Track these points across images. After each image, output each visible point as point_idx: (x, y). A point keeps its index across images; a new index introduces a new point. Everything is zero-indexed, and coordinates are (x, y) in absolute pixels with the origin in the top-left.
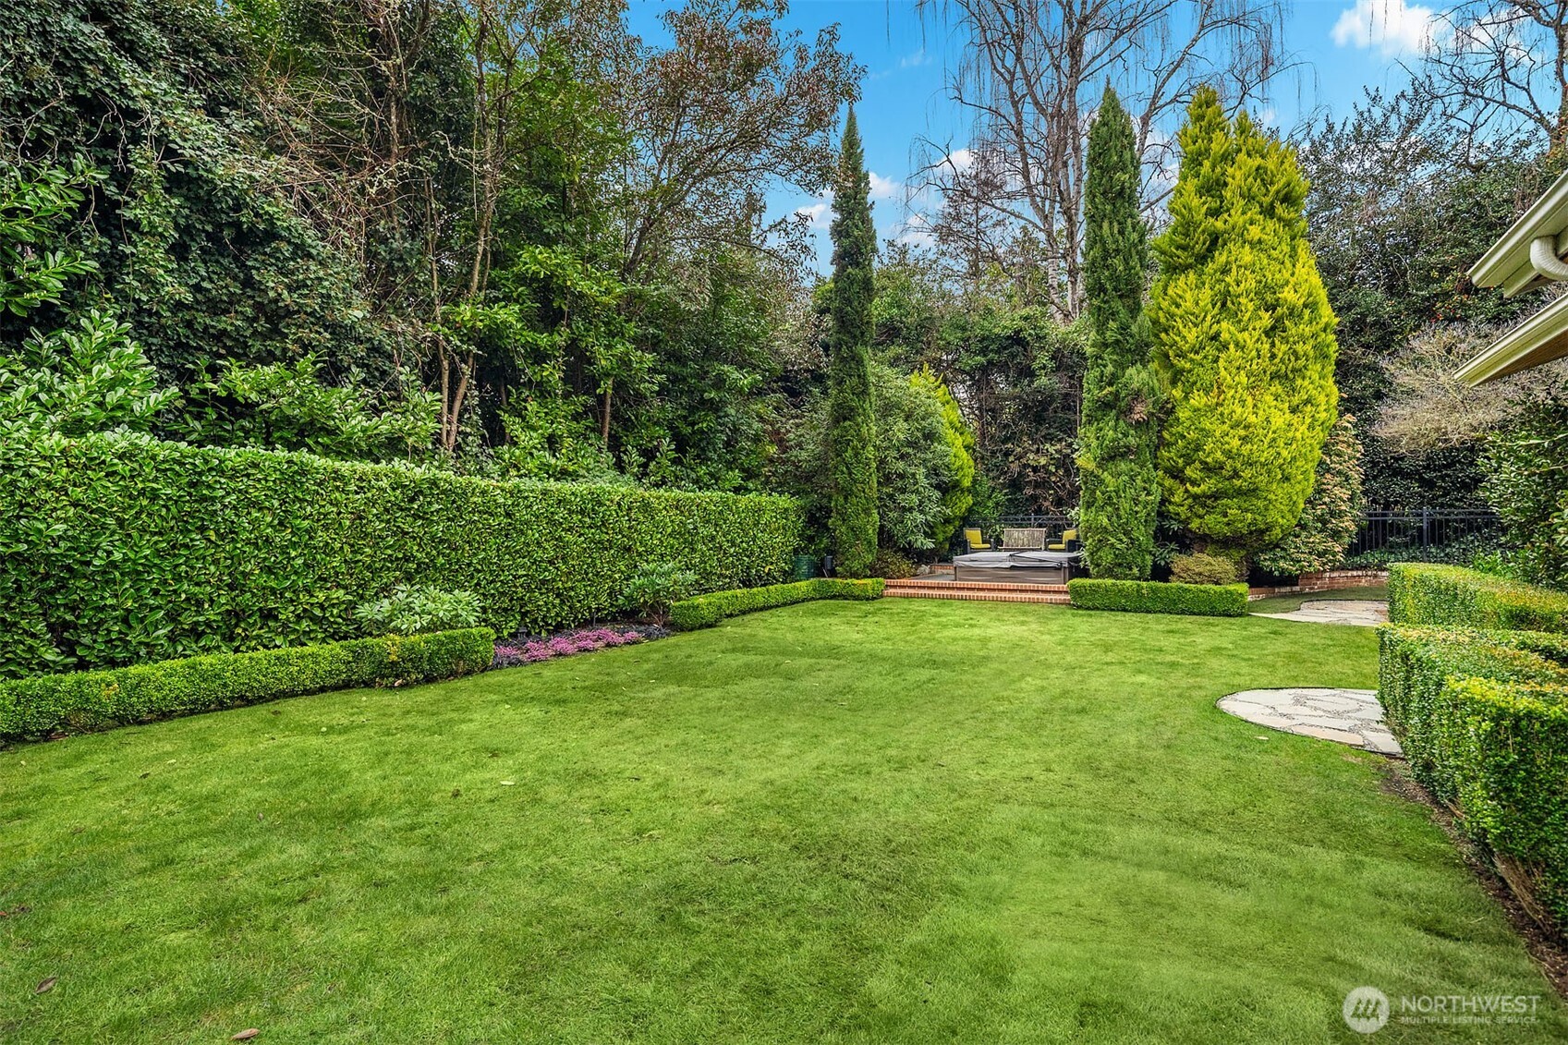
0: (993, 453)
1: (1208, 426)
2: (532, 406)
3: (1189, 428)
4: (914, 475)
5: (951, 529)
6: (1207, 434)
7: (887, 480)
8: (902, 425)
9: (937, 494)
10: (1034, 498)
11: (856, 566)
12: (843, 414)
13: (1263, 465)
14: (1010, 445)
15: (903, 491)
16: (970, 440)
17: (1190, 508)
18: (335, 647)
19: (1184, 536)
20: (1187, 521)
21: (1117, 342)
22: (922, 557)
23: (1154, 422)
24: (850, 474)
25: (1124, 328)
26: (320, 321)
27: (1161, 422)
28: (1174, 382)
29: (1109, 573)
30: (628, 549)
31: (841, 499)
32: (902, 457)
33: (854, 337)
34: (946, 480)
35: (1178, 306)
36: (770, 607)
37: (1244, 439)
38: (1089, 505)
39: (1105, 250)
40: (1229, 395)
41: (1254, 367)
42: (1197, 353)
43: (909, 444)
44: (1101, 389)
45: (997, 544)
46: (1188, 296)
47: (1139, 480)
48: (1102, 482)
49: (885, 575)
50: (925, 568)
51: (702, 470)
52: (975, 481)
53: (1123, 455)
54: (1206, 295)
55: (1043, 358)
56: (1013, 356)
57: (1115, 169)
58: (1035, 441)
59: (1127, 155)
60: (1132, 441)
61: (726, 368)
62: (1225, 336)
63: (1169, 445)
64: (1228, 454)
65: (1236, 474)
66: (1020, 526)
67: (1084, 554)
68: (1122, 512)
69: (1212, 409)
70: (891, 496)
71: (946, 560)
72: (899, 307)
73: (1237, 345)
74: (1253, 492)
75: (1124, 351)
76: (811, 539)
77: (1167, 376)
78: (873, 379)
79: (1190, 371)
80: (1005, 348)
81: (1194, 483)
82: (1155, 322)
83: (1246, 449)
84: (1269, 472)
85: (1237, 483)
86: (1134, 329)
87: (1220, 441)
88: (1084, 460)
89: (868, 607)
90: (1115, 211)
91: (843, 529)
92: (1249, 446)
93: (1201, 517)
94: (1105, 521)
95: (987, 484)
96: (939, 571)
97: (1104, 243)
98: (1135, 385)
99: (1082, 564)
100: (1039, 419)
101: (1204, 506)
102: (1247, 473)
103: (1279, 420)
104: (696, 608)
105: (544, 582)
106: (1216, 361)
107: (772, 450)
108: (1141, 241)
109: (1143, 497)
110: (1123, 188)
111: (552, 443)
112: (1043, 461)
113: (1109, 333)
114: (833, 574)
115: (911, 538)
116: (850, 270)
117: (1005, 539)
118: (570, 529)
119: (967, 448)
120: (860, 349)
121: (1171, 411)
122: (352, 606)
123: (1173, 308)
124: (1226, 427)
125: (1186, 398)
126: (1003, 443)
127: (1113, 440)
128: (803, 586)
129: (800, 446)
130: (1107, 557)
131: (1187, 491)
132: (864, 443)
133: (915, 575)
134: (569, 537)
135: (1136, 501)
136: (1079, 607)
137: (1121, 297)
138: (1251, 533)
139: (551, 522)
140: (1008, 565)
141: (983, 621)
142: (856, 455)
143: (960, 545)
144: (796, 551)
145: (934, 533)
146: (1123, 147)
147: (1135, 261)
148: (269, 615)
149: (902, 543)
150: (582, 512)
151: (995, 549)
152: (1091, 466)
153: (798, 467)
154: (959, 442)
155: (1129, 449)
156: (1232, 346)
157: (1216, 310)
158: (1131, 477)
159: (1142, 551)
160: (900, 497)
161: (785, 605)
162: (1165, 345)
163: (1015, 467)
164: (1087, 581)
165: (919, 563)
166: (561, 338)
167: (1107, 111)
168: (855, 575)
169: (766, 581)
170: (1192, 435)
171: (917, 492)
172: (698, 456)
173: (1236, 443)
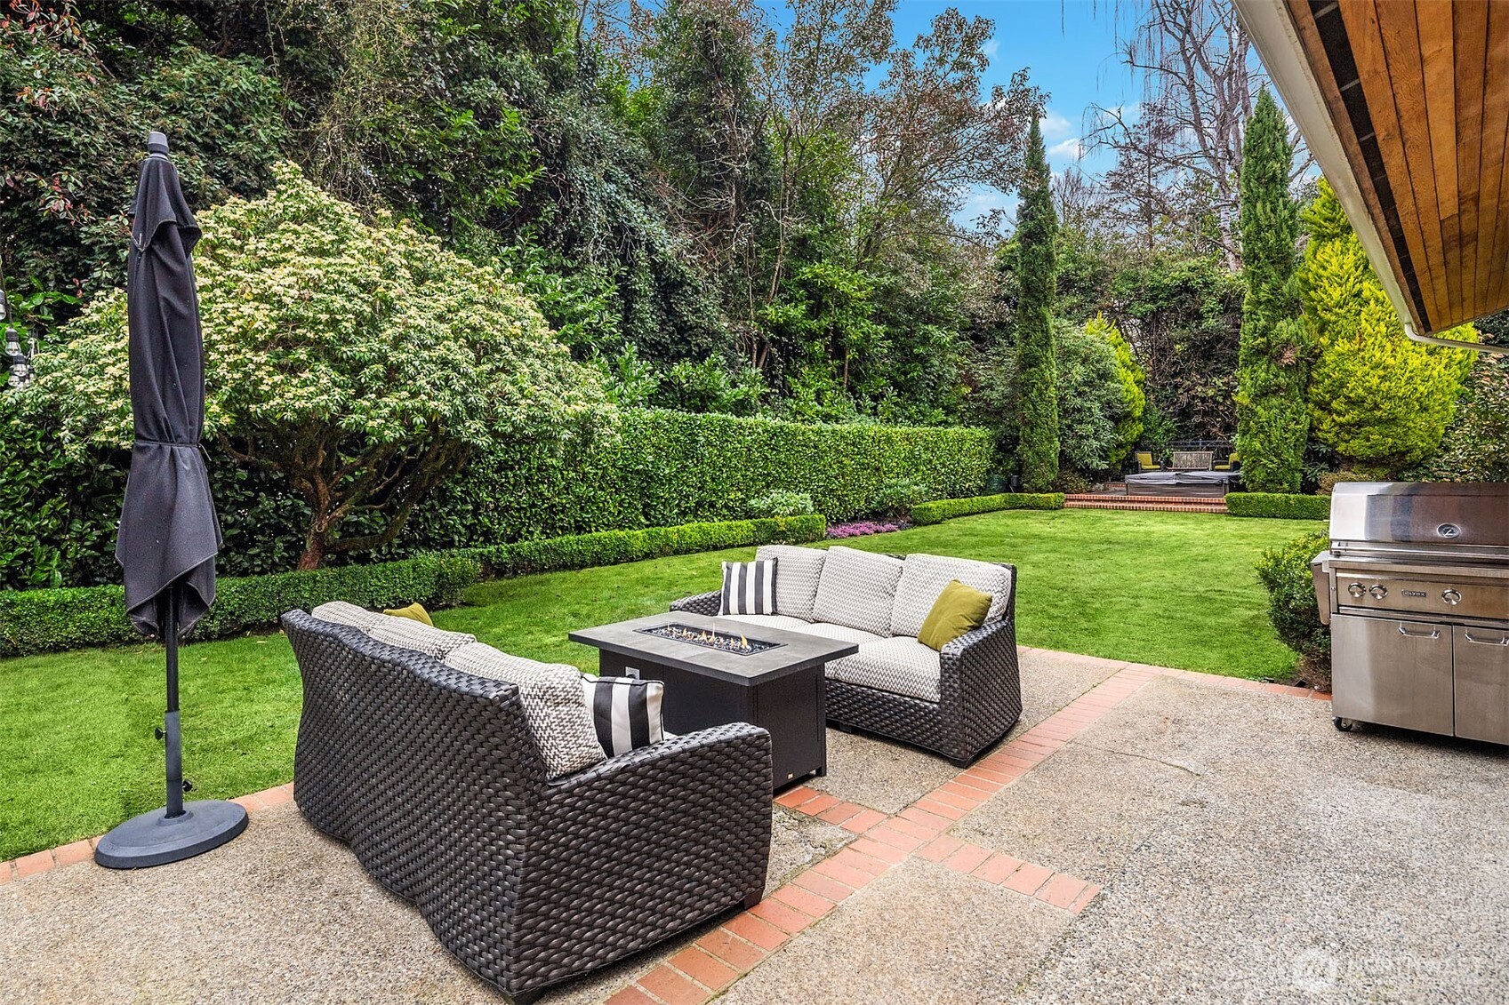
0: (1163, 386)
1: (1351, 367)
2: (805, 370)
3: (1334, 369)
4: (1090, 409)
5: (1123, 453)
6: (1351, 374)
7: (1065, 413)
8: (1079, 368)
9: (1112, 424)
10: (1202, 425)
11: (1040, 483)
12: (1029, 362)
13: (1401, 399)
14: (1179, 379)
15: (1080, 422)
16: (1140, 376)
17: (1337, 434)
18: (745, 523)
19: (1332, 457)
20: (1334, 445)
21: (1269, 301)
22: (1097, 476)
23: (1303, 365)
24: (1035, 409)
25: (1275, 289)
26: (707, 331)
27: (1309, 364)
28: (1321, 331)
29: (1263, 487)
30: (877, 469)
31: (1028, 430)
32: (1080, 394)
33: (1038, 300)
34: (1119, 411)
35: (1325, 269)
36: (973, 514)
37: (1383, 378)
38: (1244, 434)
39: (1259, 226)
40: (1369, 343)
41: (1393, 318)
42: (1341, 307)
43: (1085, 383)
44: (1255, 339)
45: (1167, 465)
46: (1334, 260)
47: (1288, 412)
48: (1255, 414)
49: (1064, 491)
50: (1100, 486)
51: (913, 409)
52: (1145, 411)
53: (1275, 393)
54: (1350, 260)
55: (1211, 303)
56: (1182, 302)
57: (1268, 158)
58: (1203, 375)
59: (1280, 146)
60: (1282, 381)
61: (930, 327)
62: (1366, 294)
63: (1318, 382)
64: (1369, 390)
65: (1376, 406)
66: (1189, 449)
67: (1241, 473)
68: (1273, 439)
69: (1355, 354)
70: (1069, 427)
71: (1119, 479)
72: (1074, 261)
73: (1377, 300)
74: (1392, 421)
75: (1275, 308)
76: (1000, 462)
77: (1314, 327)
78: (1053, 332)
79: (1335, 323)
80: (1174, 296)
81: (1339, 414)
82: (1305, 282)
83: (1385, 386)
84: (1407, 404)
85: (1378, 413)
86: (1285, 289)
87: (1362, 379)
88: (1242, 398)
89: (1053, 513)
90: (1267, 193)
91: (1030, 453)
92: (1388, 384)
93: (1347, 442)
94: (1258, 446)
95: (1157, 413)
96: (1113, 489)
97: (1257, 220)
98: (1285, 336)
99: (1241, 482)
100: (1207, 356)
101: (1349, 432)
102: (1386, 406)
103: (1415, 362)
104: (929, 509)
105: (832, 490)
106: (1358, 314)
107: (966, 390)
108: (1292, 217)
109: (1292, 425)
110: (1274, 175)
111: (819, 396)
112: (1211, 393)
113: (1262, 294)
114: (1019, 489)
115: (1088, 460)
116: (1034, 247)
117: (1174, 460)
118: (847, 456)
119: (1138, 383)
120: (1044, 309)
121: (1319, 355)
122: (744, 501)
123: (1321, 271)
124: (1366, 368)
125: (1332, 344)
126: (1173, 377)
127: (1266, 381)
128: (998, 498)
129: (991, 387)
130: (1260, 475)
131: (1333, 420)
132: (1047, 384)
133: (1090, 492)
134: (846, 462)
135: (1286, 430)
136: (1235, 515)
137: (1273, 263)
138: (1393, 454)
139: (837, 451)
140: (1173, 482)
141: (1149, 522)
142: (1041, 394)
143: (1132, 466)
144: (988, 471)
145: (1107, 456)
146: (1276, 139)
147: (1285, 234)
148: (712, 505)
149: (1080, 465)
150: (853, 444)
151: (1165, 470)
152: (1246, 401)
153: (988, 405)
154: (1131, 378)
155: (1279, 387)
156: (1372, 302)
157: (1359, 272)
158: (1281, 410)
159: (1292, 470)
160: (1077, 427)
161: (984, 512)
162: (1313, 300)
163: (1184, 399)
164: (1243, 494)
165: (1094, 482)
166: (825, 322)
167: (1262, 110)
168: (1040, 490)
169: (968, 493)
170: (1336, 375)
171: (1093, 423)
172: (909, 398)
173: (1375, 381)
